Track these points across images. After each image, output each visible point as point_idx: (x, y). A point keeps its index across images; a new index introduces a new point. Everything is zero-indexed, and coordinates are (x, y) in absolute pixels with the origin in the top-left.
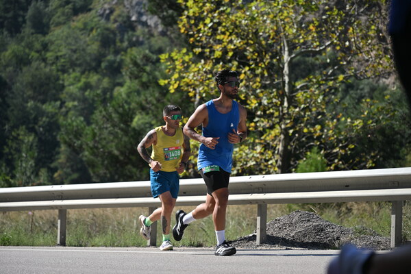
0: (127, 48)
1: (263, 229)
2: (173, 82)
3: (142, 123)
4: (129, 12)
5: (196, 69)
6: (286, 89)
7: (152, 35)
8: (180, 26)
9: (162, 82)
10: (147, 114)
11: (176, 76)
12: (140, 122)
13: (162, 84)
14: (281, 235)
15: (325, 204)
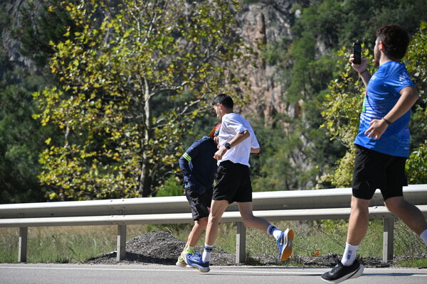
0: (6, 85)
1: (122, 247)
2: (45, 116)
3: (18, 153)
4: (7, 53)
5: (66, 105)
6: (147, 123)
7: (29, 74)
8: (51, 67)
9: (35, 116)
10: (22, 144)
11: (47, 111)
12: (16, 153)
13: (35, 118)
14: (139, 252)
15: (182, 224)
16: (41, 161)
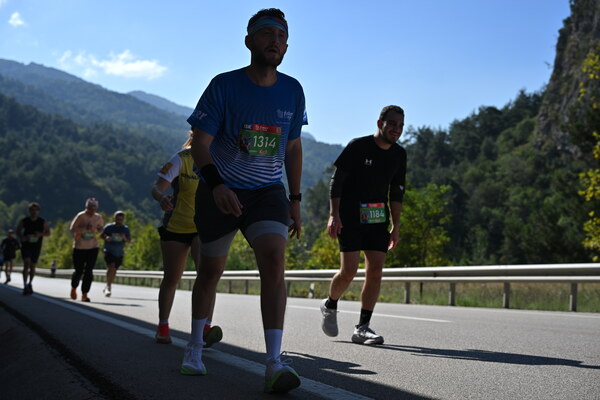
16: (586, 229)
